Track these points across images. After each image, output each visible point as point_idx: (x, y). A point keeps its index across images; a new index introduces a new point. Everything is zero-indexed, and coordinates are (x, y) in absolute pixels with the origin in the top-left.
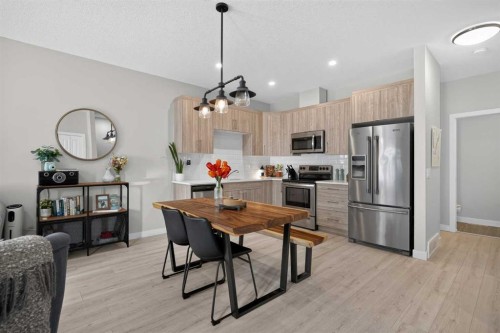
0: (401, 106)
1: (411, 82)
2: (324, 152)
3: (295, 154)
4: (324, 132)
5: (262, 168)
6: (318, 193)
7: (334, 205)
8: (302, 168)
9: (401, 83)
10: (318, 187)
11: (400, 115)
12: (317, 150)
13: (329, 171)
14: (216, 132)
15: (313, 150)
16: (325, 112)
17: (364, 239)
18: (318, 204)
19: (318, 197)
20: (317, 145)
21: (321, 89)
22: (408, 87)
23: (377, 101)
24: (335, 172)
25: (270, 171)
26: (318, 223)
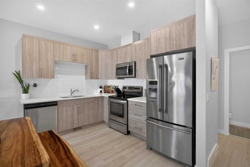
0: (186, 39)
1: (193, 18)
2: (135, 77)
3: (119, 78)
4: (135, 63)
5: (101, 87)
6: (129, 108)
7: (139, 118)
8: (124, 88)
9: (186, 19)
10: (129, 103)
11: (186, 46)
12: (130, 76)
13: (140, 91)
14: (56, 63)
15: (128, 76)
16: (135, 49)
17: (161, 151)
18: (129, 115)
19: (129, 110)
20: (130, 72)
21: (134, 32)
22: (191, 23)
23: (168, 36)
24: (144, 92)
25: (106, 89)
26: (129, 129)
